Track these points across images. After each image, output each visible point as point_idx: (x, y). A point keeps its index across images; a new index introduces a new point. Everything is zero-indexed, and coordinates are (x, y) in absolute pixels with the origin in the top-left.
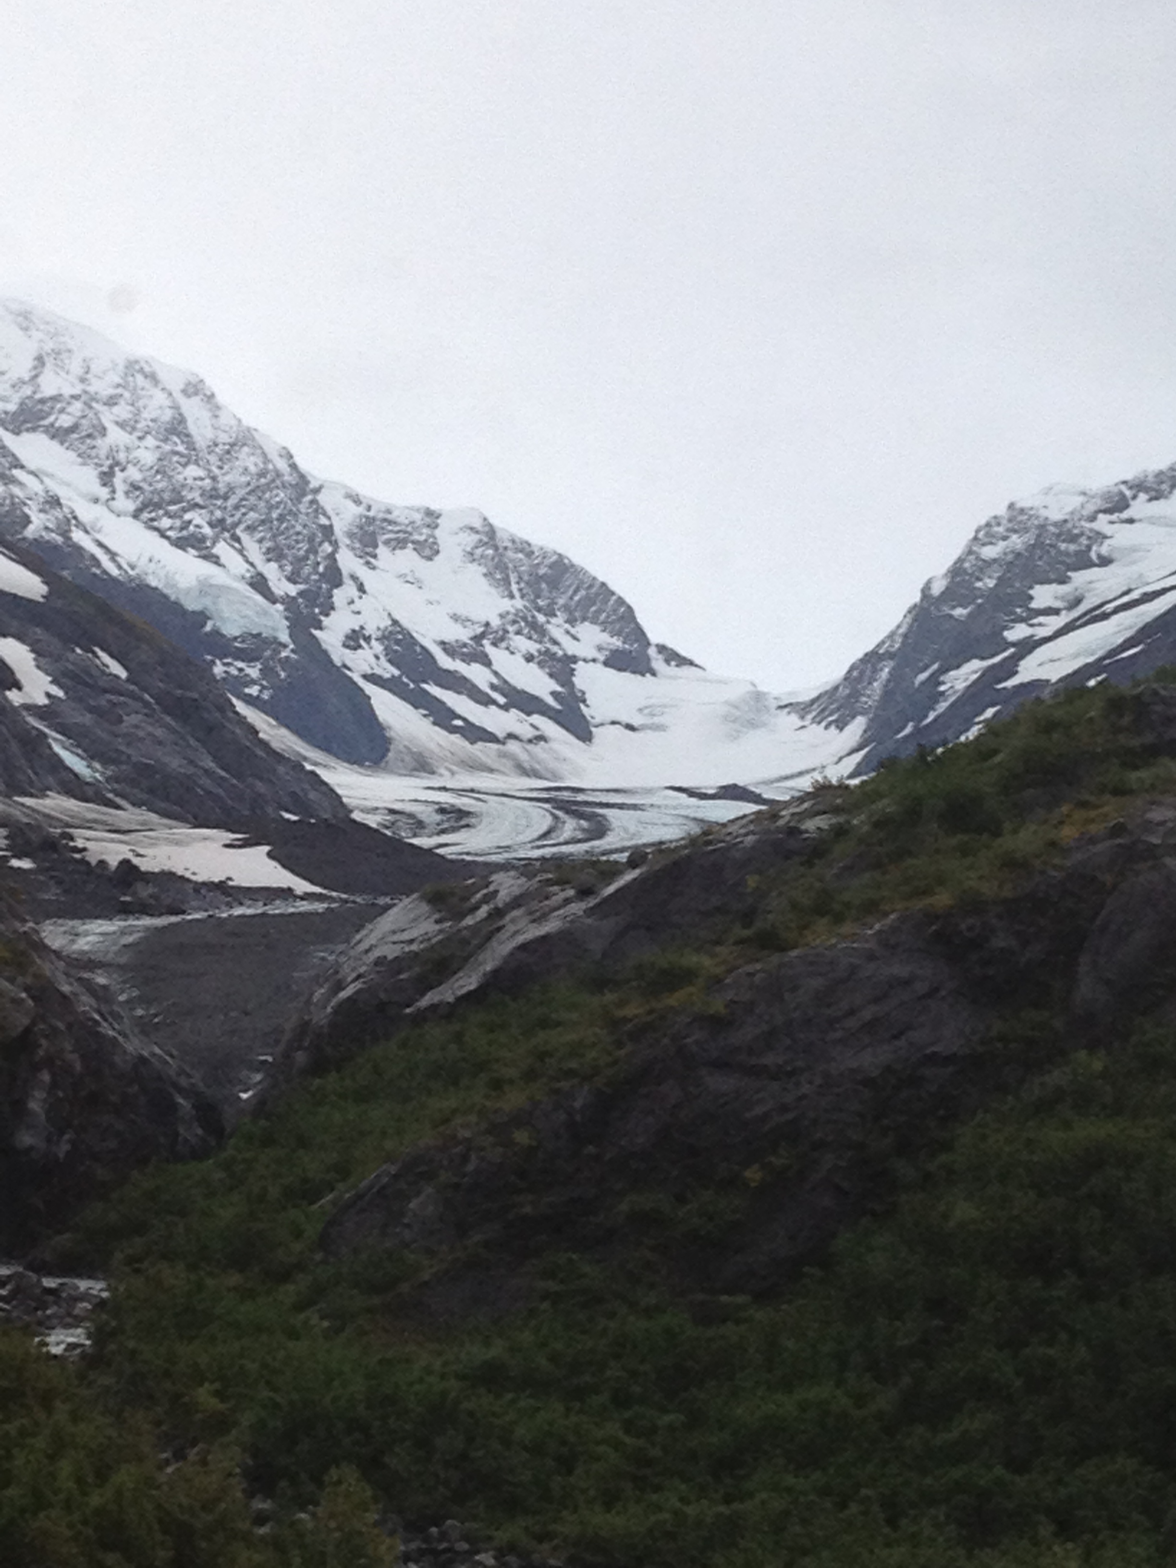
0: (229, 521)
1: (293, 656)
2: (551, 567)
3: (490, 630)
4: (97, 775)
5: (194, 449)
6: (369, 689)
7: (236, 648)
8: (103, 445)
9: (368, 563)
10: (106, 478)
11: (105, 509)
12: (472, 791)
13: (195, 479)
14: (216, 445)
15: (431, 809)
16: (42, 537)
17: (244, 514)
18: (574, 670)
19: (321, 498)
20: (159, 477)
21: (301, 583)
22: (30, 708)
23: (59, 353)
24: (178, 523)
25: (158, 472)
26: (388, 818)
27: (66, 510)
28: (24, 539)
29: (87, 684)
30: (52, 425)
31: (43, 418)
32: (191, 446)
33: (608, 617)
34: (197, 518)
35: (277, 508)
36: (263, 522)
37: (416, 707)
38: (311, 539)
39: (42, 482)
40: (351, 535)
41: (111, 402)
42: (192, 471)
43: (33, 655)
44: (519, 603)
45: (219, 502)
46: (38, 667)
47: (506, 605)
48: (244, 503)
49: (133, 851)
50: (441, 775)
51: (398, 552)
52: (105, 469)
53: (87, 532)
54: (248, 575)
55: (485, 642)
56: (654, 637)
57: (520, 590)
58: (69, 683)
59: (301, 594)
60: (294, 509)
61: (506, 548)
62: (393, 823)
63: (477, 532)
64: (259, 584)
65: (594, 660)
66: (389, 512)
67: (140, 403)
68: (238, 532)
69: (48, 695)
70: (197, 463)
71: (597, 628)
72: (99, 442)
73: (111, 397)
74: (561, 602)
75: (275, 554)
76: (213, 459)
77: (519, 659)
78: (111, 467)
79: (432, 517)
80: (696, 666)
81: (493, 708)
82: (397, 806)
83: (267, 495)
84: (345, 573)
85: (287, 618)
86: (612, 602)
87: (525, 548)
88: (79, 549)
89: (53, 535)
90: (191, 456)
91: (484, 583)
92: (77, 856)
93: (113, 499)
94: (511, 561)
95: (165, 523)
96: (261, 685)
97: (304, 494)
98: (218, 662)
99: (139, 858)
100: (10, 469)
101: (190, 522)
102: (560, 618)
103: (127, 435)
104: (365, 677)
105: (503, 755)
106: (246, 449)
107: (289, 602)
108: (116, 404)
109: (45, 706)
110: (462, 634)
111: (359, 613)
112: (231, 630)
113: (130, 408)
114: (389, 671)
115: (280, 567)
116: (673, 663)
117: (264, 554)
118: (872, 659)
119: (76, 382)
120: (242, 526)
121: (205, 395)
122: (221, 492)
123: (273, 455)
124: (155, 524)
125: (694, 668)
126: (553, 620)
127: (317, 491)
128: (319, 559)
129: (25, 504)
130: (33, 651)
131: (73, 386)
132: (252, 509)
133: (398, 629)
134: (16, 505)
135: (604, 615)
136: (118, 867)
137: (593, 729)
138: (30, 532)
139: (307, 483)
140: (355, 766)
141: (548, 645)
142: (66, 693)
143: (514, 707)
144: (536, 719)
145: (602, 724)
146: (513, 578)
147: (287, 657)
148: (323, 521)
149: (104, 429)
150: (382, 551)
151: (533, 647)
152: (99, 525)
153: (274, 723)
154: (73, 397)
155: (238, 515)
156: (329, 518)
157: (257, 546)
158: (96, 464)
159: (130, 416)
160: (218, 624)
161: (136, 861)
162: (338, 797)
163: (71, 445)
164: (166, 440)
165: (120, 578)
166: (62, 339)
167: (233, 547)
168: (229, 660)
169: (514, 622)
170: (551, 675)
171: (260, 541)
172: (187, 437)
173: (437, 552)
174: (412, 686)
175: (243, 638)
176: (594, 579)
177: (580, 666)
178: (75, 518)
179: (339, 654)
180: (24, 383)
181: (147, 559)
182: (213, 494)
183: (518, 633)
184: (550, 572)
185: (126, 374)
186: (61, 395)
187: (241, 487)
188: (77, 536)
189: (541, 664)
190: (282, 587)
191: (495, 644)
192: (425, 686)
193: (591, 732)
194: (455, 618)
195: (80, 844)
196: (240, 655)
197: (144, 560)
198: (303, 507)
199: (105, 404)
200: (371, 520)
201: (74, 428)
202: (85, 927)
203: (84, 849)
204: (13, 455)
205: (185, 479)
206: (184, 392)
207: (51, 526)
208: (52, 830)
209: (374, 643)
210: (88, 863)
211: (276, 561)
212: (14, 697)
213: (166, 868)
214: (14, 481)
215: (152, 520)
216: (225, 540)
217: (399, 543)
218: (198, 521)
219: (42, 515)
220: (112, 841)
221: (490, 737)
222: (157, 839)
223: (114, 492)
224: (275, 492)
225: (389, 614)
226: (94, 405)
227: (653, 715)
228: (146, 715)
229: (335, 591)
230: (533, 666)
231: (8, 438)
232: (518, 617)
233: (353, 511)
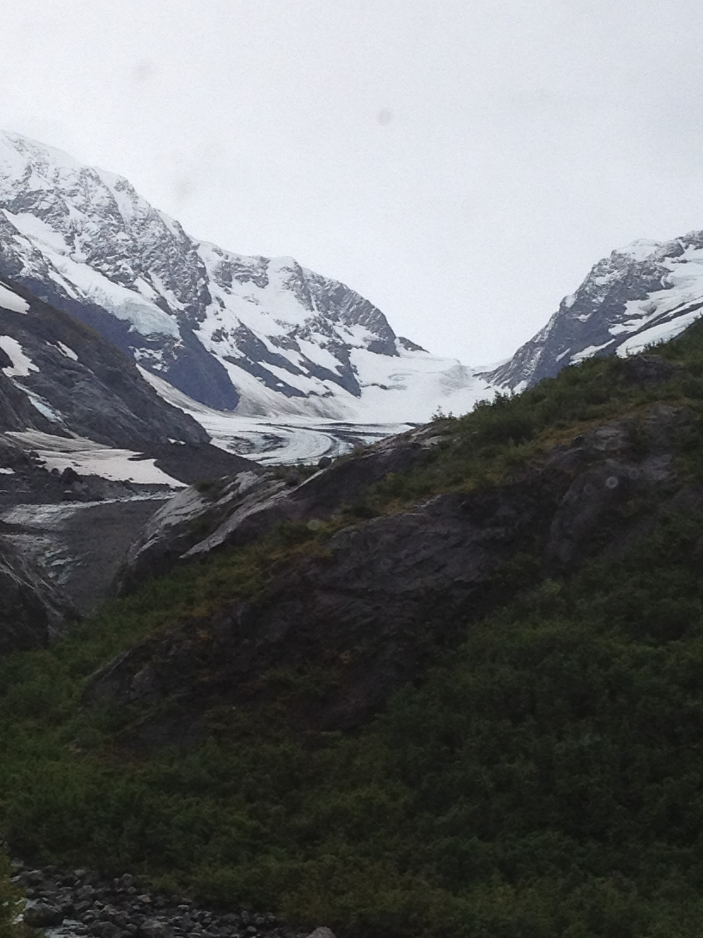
0: (144, 265)
1: (181, 345)
2: (336, 290)
3: (299, 329)
4: (59, 418)
5: (123, 223)
7: (149, 342)
8: (67, 220)
9: (226, 290)
10: (70, 240)
11: (69, 258)
12: (286, 425)
13: (123, 240)
14: (136, 220)
15: (259, 436)
16: (31, 276)
17: (153, 261)
18: (350, 353)
19: (199, 252)
20: (101, 239)
21: (187, 303)
22: (18, 378)
23: (40, 165)
24: (113, 267)
25: (100, 236)
26: (233, 442)
27: (44, 259)
28: (20, 277)
29: (52, 363)
30: (36, 208)
31: (31, 204)
32: (120, 220)
33: (370, 321)
34: (124, 263)
35: (173, 257)
36: (164, 266)
37: (255, 376)
38: (192, 276)
39: (31, 243)
40: (216, 274)
41: (72, 194)
42: (122, 236)
43: (21, 347)
44: (316, 313)
45: (138, 254)
46: (24, 353)
47: (310, 315)
48: (152, 254)
49: (73, 463)
50: (270, 416)
51: (244, 283)
52: (69, 235)
53: (58, 273)
54: (155, 298)
55: (296, 337)
56: (398, 334)
57: (317, 305)
58: (42, 362)
59: (187, 309)
60: (183, 258)
61: (308, 280)
62: (236, 445)
63: (291, 271)
64: (162, 303)
65: (362, 347)
66: (238, 259)
67: (90, 194)
68: (149, 272)
69: (29, 370)
70: (124, 231)
71: (364, 328)
72: (65, 218)
73: (73, 191)
74: (342, 312)
75: (171, 285)
76: (134, 228)
77: (317, 347)
78: (72, 233)
79: (264, 261)
80: (423, 350)
81: (301, 376)
82: (239, 435)
83: (166, 250)
84: (213, 296)
85: (178, 323)
86: (372, 313)
87: (320, 281)
88: (53, 283)
89: (37, 274)
90: (121, 226)
91: (296, 301)
92: (41, 466)
93: (74, 253)
94: (312, 288)
95: (105, 267)
96: (163, 363)
97: (189, 250)
98: (137, 350)
99: (78, 467)
100: (11, 235)
101: (120, 266)
102: (341, 323)
103: (82, 214)
104: (225, 358)
105: (308, 404)
106: (153, 222)
107: (179, 314)
108: (75, 195)
109: (28, 376)
110: (282, 332)
111: (220, 320)
112: (144, 331)
113: (84, 198)
114: (239, 354)
115: (175, 293)
116: (410, 349)
117: (165, 285)
118: (530, 346)
119: (50, 181)
120: (152, 269)
121: (129, 189)
122: (139, 249)
123: (170, 226)
124: (99, 267)
125: (422, 352)
126: (337, 323)
127: (196, 247)
128: (198, 288)
129: (20, 256)
130: (20, 344)
131: (49, 184)
132: (157, 259)
133: (244, 329)
134: (15, 256)
135: (368, 320)
136: (64, 473)
137: (361, 388)
138: (24, 273)
139: (190, 242)
140: (219, 412)
141: (334, 338)
142: (40, 369)
143: (314, 375)
144: (327, 382)
145: (367, 386)
146: (313, 298)
147: (178, 347)
148: (200, 265)
149: (68, 210)
150: (235, 283)
151: (325, 340)
152: (65, 268)
153: (170, 385)
154: (48, 191)
155: (149, 261)
156: (203, 263)
157: (161, 280)
158: (63, 232)
159: (84, 203)
160: (137, 327)
161: (75, 469)
162: (204, 430)
163: (48, 220)
164: (105, 217)
165: (79, 300)
166: (42, 157)
167: (146, 281)
168: (143, 349)
169: (314, 325)
170: (336, 356)
171: (162, 278)
172: (118, 215)
173: (267, 283)
174: (252, 363)
175: (151, 336)
176: (362, 298)
177: (353, 351)
178: (51, 264)
179: (209, 344)
180: (19, 183)
181: (94, 289)
182: (133, 250)
183: (316, 331)
184: (335, 294)
185: (81, 177)
186: (42, 190)
187: (151, 245)
188: (52, 275)
189: (330, 350)
190: (175, 305)
191: (302, 338)
192: (260, 363)
193: (360, 390)
194: (278, 322)
195: (42, 459)
196: (149, 345)
197: (92, 290)
198: (188, 257)
199: (69, 196)
200: (228, 265)
201: (50, 210)
202: (41, 509)
203: (45, 462)
204: (14, 227)
205: (118, 240)
206: (116, 188)
207: (36, 269)
208: (25, 451)
209: (229, 337)
210: (47, 470)
211: (173, 289)
212: (8, 372)
213: (93, 473)
214: (14, 242)
215: (97, 265)
216: (141, 277)
217: (244, 279)
218: (125, 266)
219: (31, 263)
220: (62, 457)
221: (300, 394)
222: (88, 455)
223: (74, 248)
224: (171, 248)
225: (239, 320)
226: (61, 196)
227: (396, 380)
228: (89, 382)
229: (207, 307)
230: (325, 351)
231: (10, 216)
232: (316, 321)
233: (217, 259)
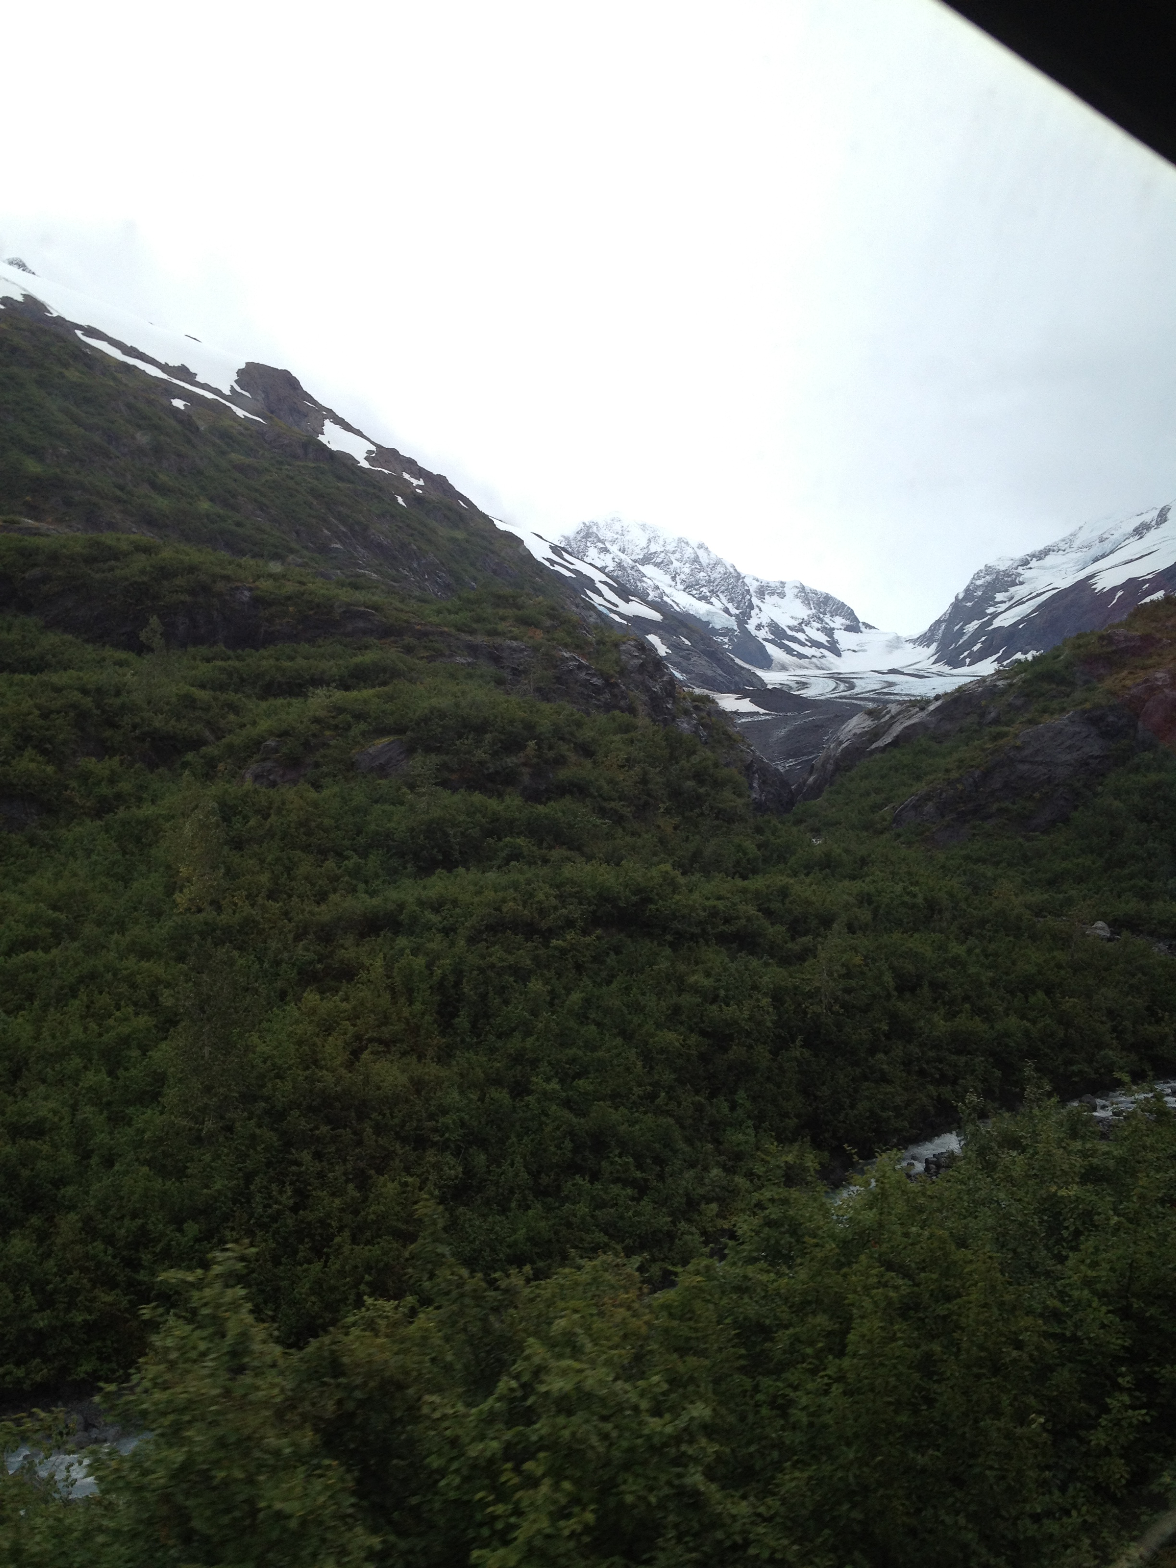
0: (715, 590)
1: (739, 634)
2: (824, 597)
3: (804, 621)
6: (765, 643)
7: (720, 633)
8: (672, 567)
9: (761, 601)
10: (674, 578)
11: (674, 589)
13: (703, 577)
14: (709, 565)
16: (655, 598)
17: (720, 588)
18: (833, 632)
19: (746, 580)
20: (691, 577)
21: (740, 609)
23: (655, 537)
24: (698, 592)
25: (690, 575)
26: (780, 686)
27: (661, 590)
30: (654, 562)
31: (652, 560)
32: (701, 566)
33: (844, 614)
34: (704, 589)
35: (731, 585)
36: (727, 590)
37: (781, 649)
38: (742, 594)
39: (652, 581)
40: (756, 592)
41: (674, 552)
42: (702, 574)
44: (814, 611)
45: (712, 584)
47: (810, 612)
48: (719, 583)
50: (794, 671)
51: (772, 597)
52: (673, 576)
53: (668, 596)
54: (722, 608)
55: (802, 625)
56: (861, 620)
57: (814, 606)
59: (741, 613)
60: (736, 584)
61: (808, 592)
63: (798, 588)
64: (726, 610)
65: (840, 629)
66: (768, 583)
67: (683, 552)
68: (718, 593)
69: (667, 652)
70: (703, 571)
71: (841, 618)
72: (670, 566)
74: (828, 610)
75: (731, 600)
76: (709, 569)
77: (815, 630)
78: (675, 575)
79: (783, 584)
81: (806, 647)
82: (782, 682)
83: (727, 580)
84: (755, 605)
85: (736, 621)
86: (845, 608)
87: (815, 592)
88: (667, 603)
90: (702, 569)
91: (802, 605)
93: (677, 585)
94: (810, 597)
95: (694, 592)
96: (730, 645)
97: (740, 580)
98: (715, 638)
101: (702, 591)
102: (828, 615)
103: (680, 563)
104: (763, 639)
105: (811, 663)
106: (719, 565)
107: (737, 616)
109: (666, 656)
110: (795, 623)
111: (759, 618)
112: (718, 627)
113: (680, 554)
114: (771, 637)
115: (733, 604)
116: (867, 628)
117: (728, 601)
118: (938, 623)
119: (662, 546)
120: (720, 592)
121: (705, 548)
122: (712, 581)
123: (728, 567)
124: (691, 593)
125: (876, 630)
126: (826, 616)
127: (744, 578)
128: (746, 601)
129: (647, 588)
131: (661, 548)
132: (723, 586)
133: (773, 622)
134: (644, 588)
137: (841, 652)
138: (652, 597)
139: (740, 575)
140: (761, 670)
141: (824, 624)
142: (672, 652)
143: (814, 646)
144: (822, 650)
145: (845, 650)
146: (811, 602)
147: (736, 635)
148: (746, 588)
149: (672, 562)
150: (767, 597)
151: (819, 626)
152: (673, 594)
154: (661, 552)
155: (718, 587)
156: (748, 587)
157: (725, 598)
158: (670, 574)
159: (680, 557)
160: (714, 625)
163: (661, 568)
164: (693, 564)
165: (681, 612)
166: (655, 532)
167: (717, 599)
168: (718, 637)
169: (812, 618)
170: (826, 635)
171: (726, 596)
172: (700, 563)
173: (785, 596)
174: (779, 641)
175: (722, 629)
176: (839, 601)
177: (835, 631)
178: (664, 592)
179: (754, 632)
180: (645, 548)
182: (709, 582)
183: (814, 621)
184: (824, 599)
185: (678, 543)
186: (657, 551)
187: (719, 578)
188: (665, 598)
189: (822, 632)
190: (734, 611)
191: (806, 626)
192: (783, 641)
194: (792, 618)
196: (721, 635)
197: (688, 606)
198: (740, 583)
199: (672, 553)
200: (762, 587)
201: (662, 562)
204: (644, 572)
205: (700, 577)
206: (698, 548)
207: (656, 594)
209: (765, 628)
211: (732, 602)
214: (643, 581)
215: (690, 591)
216: (714, 597)
217: (772, 594)
218: (705, 591)
219: (653, 592)
221: (806, 657)
223: (677, 583)
224: (730, 579)
225: (770, 617)
226: (668, 554)
227: (860, 646)
229: (752, 611)
230: (819, 632)
231: (640, 567)
232: (814, 616)
233: (756, 584)
